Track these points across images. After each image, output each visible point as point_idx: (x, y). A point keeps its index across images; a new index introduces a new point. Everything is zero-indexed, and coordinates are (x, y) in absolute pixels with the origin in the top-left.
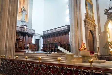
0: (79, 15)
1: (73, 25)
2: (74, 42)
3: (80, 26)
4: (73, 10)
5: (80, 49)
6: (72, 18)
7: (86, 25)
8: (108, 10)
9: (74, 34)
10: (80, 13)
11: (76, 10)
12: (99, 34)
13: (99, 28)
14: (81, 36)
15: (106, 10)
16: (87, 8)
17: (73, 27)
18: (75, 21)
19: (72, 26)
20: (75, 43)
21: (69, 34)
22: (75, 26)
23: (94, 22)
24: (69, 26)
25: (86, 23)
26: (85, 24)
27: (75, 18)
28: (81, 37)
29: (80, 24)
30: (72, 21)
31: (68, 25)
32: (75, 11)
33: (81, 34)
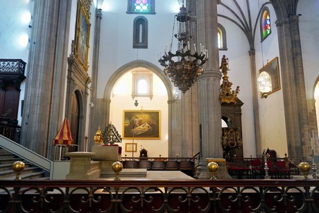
0: (63, 42)
1: (42, 63)
2: (36, 117)
3: (62, 74)
4: (46, 19)
5: (57, 138)
6: (40, 44)
7: (72, 74)
8: (174, 55)
9: (39, 91)
10: (65, 37)
11: (54, 23)
12: (92, 105)
13: (94, 89)
14: (60, 102)
15: (170, 53)
16: (79, 29)
17: (39, 70)
18: (48, 53)
19: (38, 65)
20: (41, 121)
21: (19, 90)
22: (46, 68)
23: (86, 70)
24: (25, 64)
25: (72, 69)
26: (70, 71)
27: (49, 46)
28: (59, 105)
29: (62, 66)
30: (40, 51)
31: (21, 61)
32: (51, 25)
33: (60, 97)
